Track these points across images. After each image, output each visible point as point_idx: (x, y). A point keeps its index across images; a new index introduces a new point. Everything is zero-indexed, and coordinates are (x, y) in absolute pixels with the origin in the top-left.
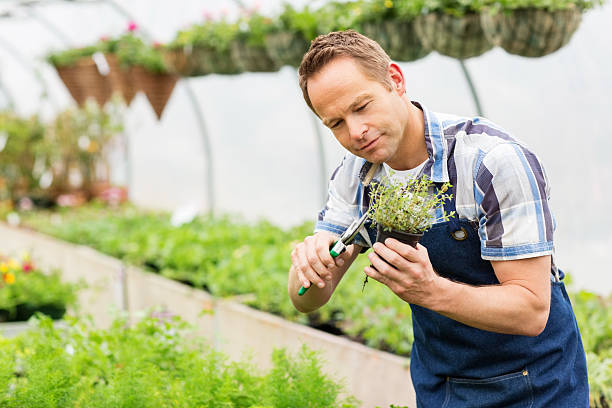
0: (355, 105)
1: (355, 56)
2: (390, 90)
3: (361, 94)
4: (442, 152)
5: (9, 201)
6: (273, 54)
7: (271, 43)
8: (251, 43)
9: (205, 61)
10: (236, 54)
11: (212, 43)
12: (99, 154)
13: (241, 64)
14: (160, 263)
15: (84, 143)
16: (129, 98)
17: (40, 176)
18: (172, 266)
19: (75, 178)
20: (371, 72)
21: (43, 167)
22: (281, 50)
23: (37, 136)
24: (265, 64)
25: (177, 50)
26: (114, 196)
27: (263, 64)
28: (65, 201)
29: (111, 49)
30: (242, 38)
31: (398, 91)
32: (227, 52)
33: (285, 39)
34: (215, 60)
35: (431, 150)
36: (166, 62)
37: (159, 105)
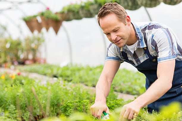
0: (114, 30)
1: (116, 14)
2: (126, 25)
3: (116, 26)
4: (142, 37)
5: (11, 62)
6: (92, 11)
7: (91, 8)
8: (85, 9)
9: (71, 15)
10: (81, 12)
11: (73, 9)
12: (37, 49)
13: (82, 15)
14: (58, 75)
15: (33, 46)
16: (47, 29)
17: (20, 55)
18: (61, 76)
19: (31, 57)
20: (120, 19)
21: (21, 52)
22: (94, 10)
23: (19, 44)
24: (90, 15)
25: (62, 13)
26: (42, 61)
27: (89, 15)
28: (27, 62)
29: (42, 15)
30: (82, 7)
31: (128, 24)
32: (78, 12)
33: (96, 6)
34: (74, 15)
35: (139, 38)
36: (59, 17)
37: (56, 30)
